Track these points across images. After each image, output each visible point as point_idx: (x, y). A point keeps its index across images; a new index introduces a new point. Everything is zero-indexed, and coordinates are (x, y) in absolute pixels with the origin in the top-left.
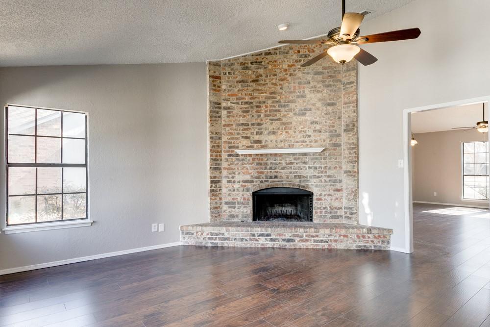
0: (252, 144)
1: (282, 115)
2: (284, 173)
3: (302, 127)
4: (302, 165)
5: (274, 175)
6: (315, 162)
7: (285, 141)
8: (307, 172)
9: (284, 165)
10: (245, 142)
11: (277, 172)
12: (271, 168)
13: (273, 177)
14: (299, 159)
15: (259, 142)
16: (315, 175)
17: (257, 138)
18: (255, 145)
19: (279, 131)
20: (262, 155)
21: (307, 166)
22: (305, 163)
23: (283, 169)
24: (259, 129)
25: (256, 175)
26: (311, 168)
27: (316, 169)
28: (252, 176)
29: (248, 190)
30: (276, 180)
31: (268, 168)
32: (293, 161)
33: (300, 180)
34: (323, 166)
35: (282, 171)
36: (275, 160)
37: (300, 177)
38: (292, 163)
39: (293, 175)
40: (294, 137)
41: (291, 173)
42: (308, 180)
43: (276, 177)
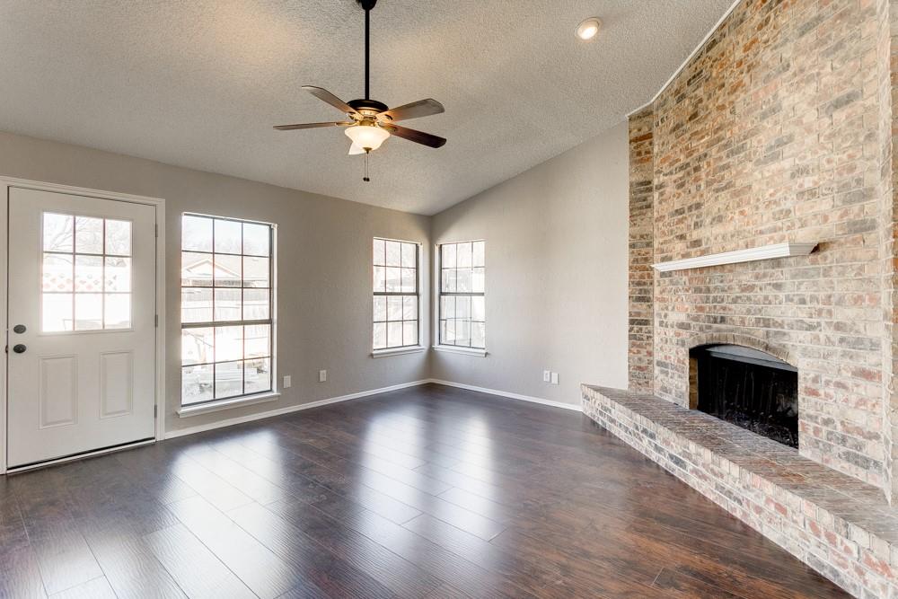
0: (689, 250)
1: (734, 172)
2: (737, 311)
3: (772, 191)
4: (770, 292)
5: (719, 314)
6: (800, 284)
7: (739, 233)
8: (785, 312)
9: (736, 292)
10: (680, 246)
11: (724, 309)
12: (715, 300)
13: (719, 320)
14: (765, 275)
15: (697, 243)
16: (802, 321)
17: (695, 235)
18: (693, 250)
19: (729, 213)
20: (701, 269)
21: (782, 295)
22: (778, 286)
23: (735, 301)
24: (698, 217)
25: (694, 313)
26: (792, 300)
27: (803, 302)
28: (688, 316)
29: (683, 344)
30: (723, 326)
31: (711, 299)
32: (753, 282)
33: (768, 333)
34: (822, 295)
35: (733, 306)
36: (722, 282)
37: (767, 323)
38: (751, 288)
39: (753, 318)
40: (755, 223)
41: (749, 312)
42: (785, 334)
43: (723, 320)
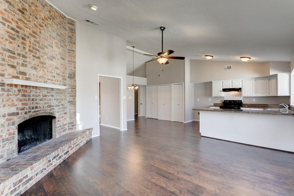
0: (18, 75)
1: (41, 55)
2: (41, 104)
3: (51, 69)
4: (51, 97)
5: (34, 106)
6: (57, 95)
7: (43, 77)
8: (54, 103)
9: (41, 97)
10: (11, 71)
11: (37, 103)
12: (33, 100)
13: (35, 108)
14: (50, 92)
15: (23, 73)
16: (57, 105)
17: (22, 69)
18: (21, 76)
19: (39, 68)
20: (26, 86)
21: (53, 98)
22: (53, 96)
23: (41, 100)
24: (24, 61)
25: (21, 106)
26: (55, 100)
27: (57, 100)
28: (17, 108)
29: (13, 124)
30: (36, 110)
31: (31, 100)
32: (46, 94)
33: (50, 109)
34: (60, 98)
35: (40, 102)
36: (36, 93)
37: (50, 106)
38: (46, 96)
39: (46, 105)
40: (47, 76)
41: (45, 103)
42: (54, 109)
43: (36, 107)
